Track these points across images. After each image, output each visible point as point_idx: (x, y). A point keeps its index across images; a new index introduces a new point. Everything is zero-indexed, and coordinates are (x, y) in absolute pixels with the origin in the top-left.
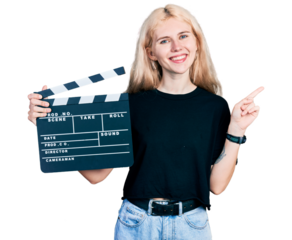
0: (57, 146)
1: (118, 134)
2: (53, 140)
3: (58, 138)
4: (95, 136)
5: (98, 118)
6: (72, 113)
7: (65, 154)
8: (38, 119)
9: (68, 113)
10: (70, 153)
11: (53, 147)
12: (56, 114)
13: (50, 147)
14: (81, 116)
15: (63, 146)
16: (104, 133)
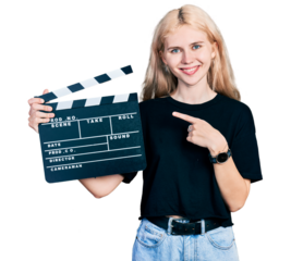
0: (63, 153)
1: (128, 136)
2: (58, 147)
3: (63, 145)
4: (104, 140)
5: (106, 120)
6: (78, 117)
7: (72, 161)
8: (40, 125)
9: (74, 117)
10: (77, 159)
11: (58, 155)
12: (60, 119)
13: (55, 155)
14: (88, 120)
15: (69, 153)
16: (113, 136)
